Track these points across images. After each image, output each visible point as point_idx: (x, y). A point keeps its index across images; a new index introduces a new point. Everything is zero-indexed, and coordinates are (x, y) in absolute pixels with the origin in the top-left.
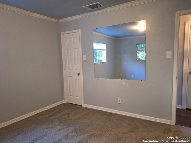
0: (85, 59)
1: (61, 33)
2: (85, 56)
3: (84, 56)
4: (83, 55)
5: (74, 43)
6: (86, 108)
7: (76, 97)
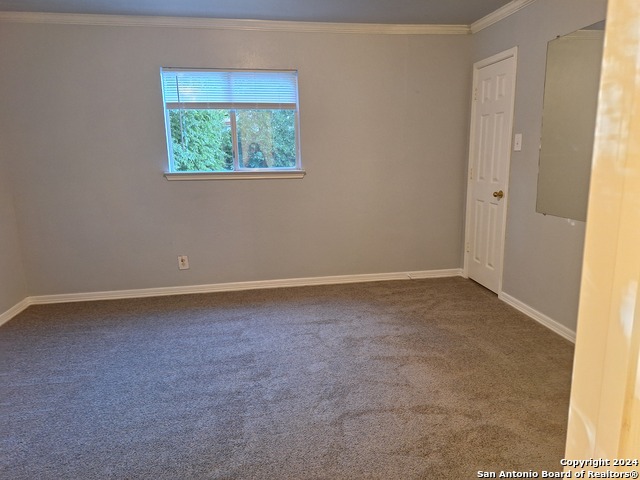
0: (518, 148)
1: (475, 66)
2: (519, 137)
3: (516, 136)
4: (515, 132)
5: (500, 95)
6: (502, 304)
7: (487, 266)
